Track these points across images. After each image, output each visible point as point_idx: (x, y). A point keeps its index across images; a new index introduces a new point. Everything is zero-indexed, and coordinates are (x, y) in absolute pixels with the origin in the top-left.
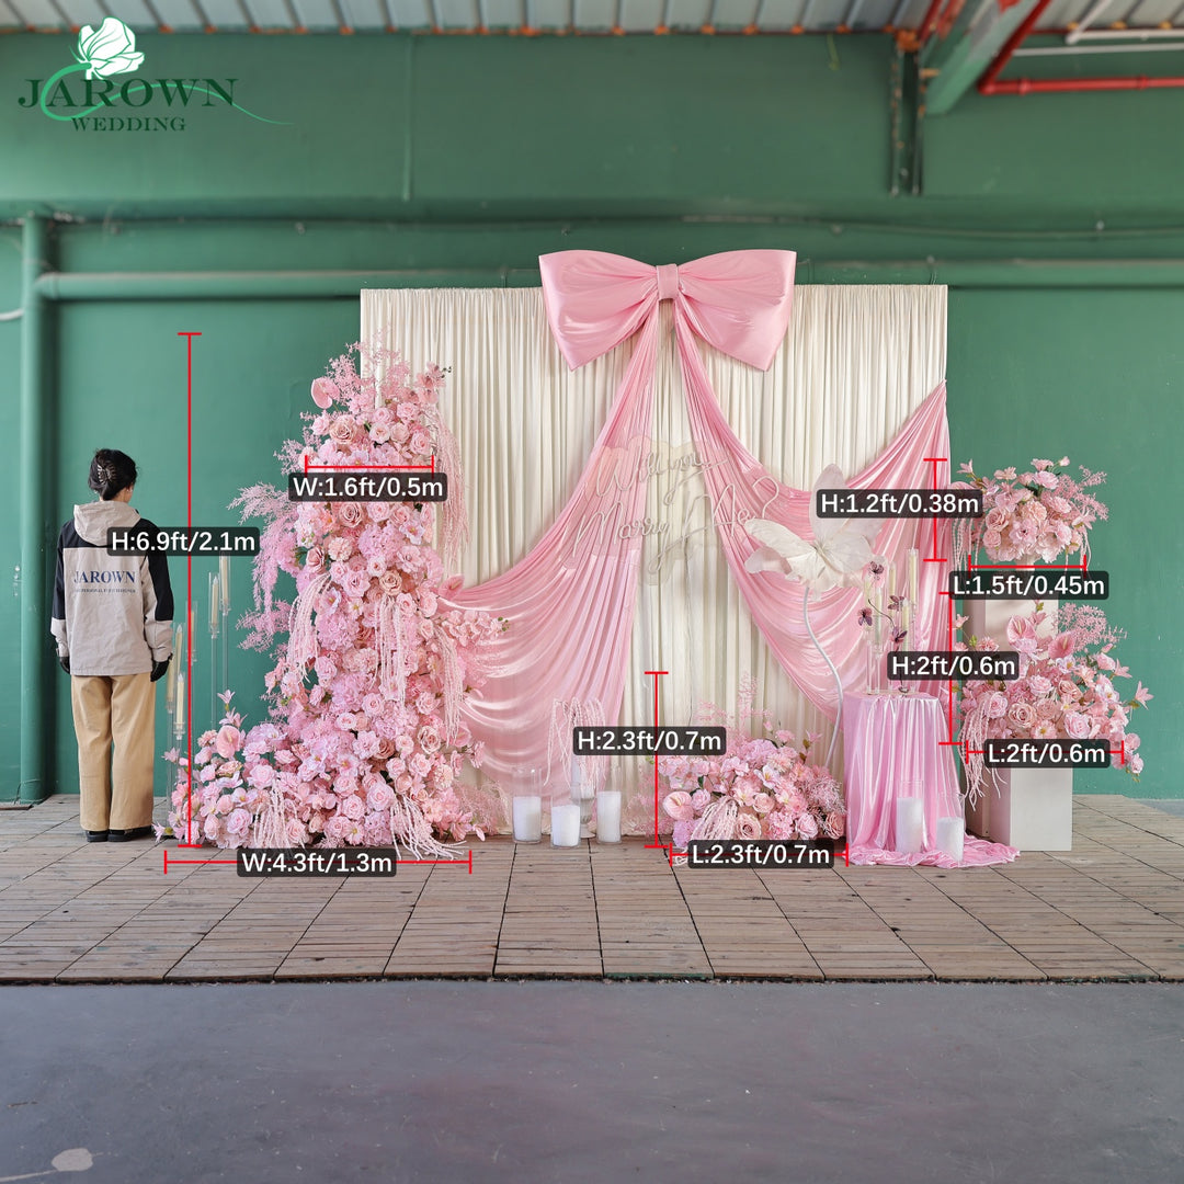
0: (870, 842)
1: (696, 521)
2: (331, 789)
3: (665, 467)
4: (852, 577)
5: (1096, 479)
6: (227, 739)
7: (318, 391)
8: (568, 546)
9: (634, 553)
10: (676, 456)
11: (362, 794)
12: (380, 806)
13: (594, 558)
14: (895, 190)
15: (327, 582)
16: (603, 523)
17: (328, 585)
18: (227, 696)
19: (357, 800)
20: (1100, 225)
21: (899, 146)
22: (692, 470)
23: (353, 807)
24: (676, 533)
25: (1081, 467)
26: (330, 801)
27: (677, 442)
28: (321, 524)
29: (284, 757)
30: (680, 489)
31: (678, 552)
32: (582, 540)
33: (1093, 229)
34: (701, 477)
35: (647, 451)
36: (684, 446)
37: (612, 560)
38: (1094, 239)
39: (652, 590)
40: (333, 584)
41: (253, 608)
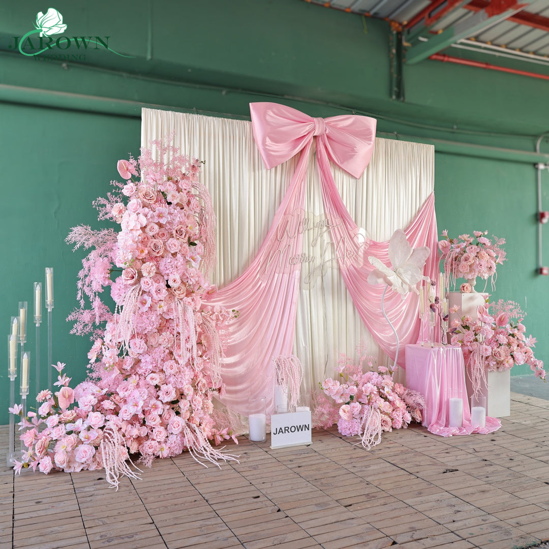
0: (437, 423)
1: (328, 256)
2: (144, 423)
3: (312, 226)
4: (412, 287)
5: (503, 242)
6: (64, 396)
7: (121, 167)
8: (263, 267)
9: (297, 272)
10: (317, 220)
11: (165, 425)
12: (176, 431)
13: (276, 275)
14: (394, 97)
15: (140, 290)
16: (282, 255)
17: (141, 293)
18: (60, 366)
19: (162, 429)
20: (455, 127)
21: (395, 76)
22: (325, 228)
23: (159, 434)
24: (318, 262)
25: (493, 236)
26: (144, 431)
27: (317, 213)
28: (137, 253)
29: (108, 404)
30: (319, 239)
31: (318, 272)
32: (271, 265)
33: (453, 128)
34: (330, 232)
35: (303, 217)
36: (320, 216)
37: (286, 276)
38: (453, 133)
39: (305, 292)
40: (144, 292)
41: (79, 307)
